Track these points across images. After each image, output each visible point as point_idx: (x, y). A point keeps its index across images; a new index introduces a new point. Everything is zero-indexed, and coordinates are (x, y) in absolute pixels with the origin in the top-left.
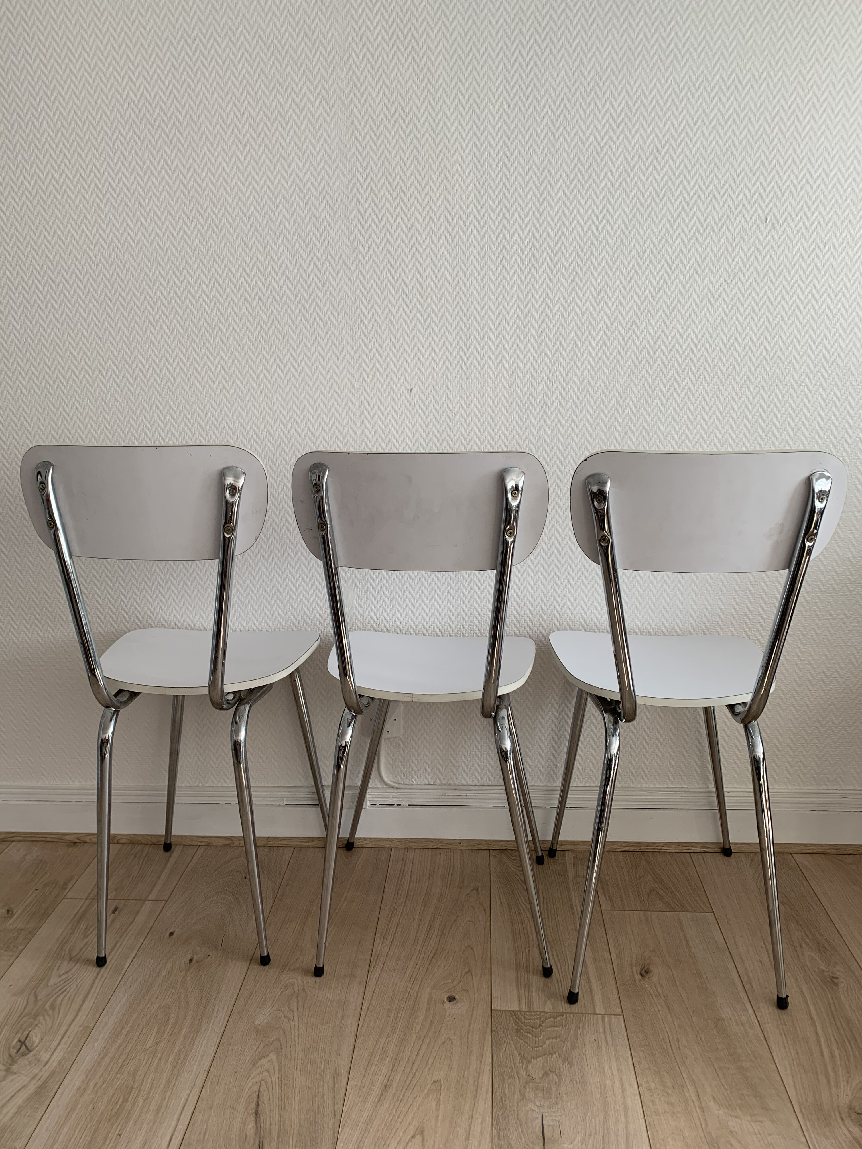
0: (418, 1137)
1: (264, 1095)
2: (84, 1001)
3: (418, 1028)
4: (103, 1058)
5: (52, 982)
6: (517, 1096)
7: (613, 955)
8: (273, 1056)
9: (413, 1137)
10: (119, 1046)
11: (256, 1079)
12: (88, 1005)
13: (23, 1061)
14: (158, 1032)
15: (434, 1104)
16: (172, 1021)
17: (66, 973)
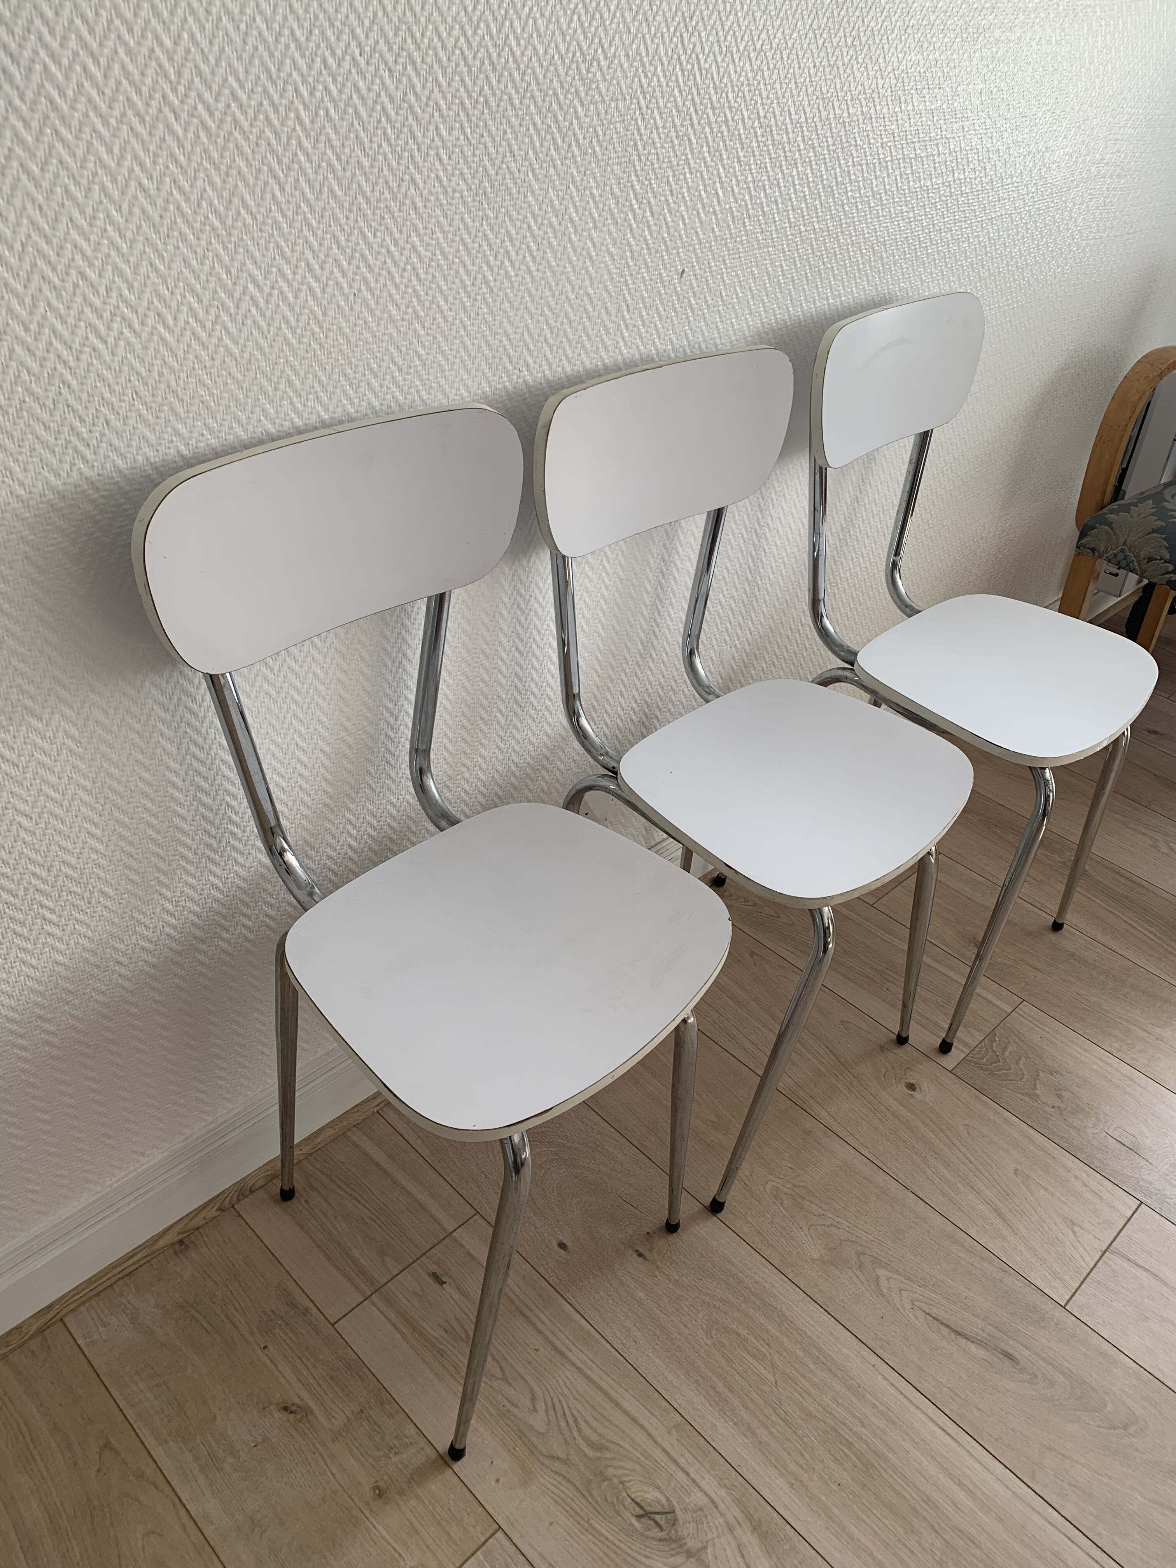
0: (1076, 1229)
1: (934, 1311)
2: (617, 1404)
3: (933, 1137)
4: (754, 1434)
5: (541, 1427)
6: (1073, 1133)
7: (942, 946)
8: (882, 1273)
9: (1074, 1232)
10: (746, 1407)
11: (908, 1306)
12: (630, 1404)
13: (686, 1529)
14: (754, 1356)
15: (1043, 1192)
16: (744, 1332)
17: (533, 1399)
